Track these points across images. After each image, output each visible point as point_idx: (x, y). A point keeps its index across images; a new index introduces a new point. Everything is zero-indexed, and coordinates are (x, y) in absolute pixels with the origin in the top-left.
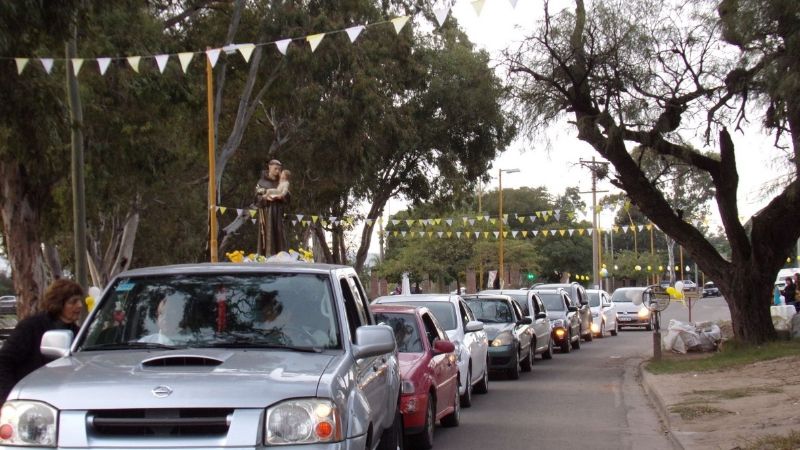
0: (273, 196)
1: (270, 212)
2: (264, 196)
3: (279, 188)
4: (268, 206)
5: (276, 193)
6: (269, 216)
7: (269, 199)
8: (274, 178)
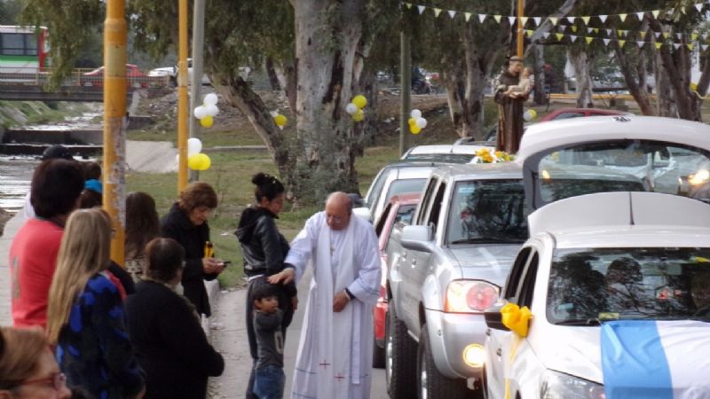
0: (516, 93)
1: (511, 109)
2: (506, 93)
3: (520, 85)
4: (509, 102)
5: (519, 90)
6: (511, 114)
7: (511, 96)
8: (514, 74)
